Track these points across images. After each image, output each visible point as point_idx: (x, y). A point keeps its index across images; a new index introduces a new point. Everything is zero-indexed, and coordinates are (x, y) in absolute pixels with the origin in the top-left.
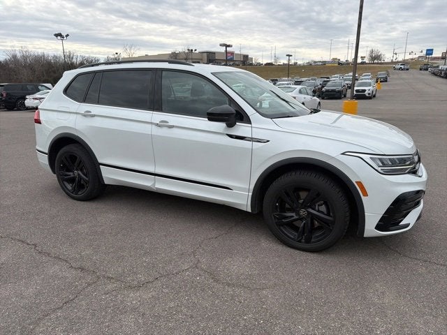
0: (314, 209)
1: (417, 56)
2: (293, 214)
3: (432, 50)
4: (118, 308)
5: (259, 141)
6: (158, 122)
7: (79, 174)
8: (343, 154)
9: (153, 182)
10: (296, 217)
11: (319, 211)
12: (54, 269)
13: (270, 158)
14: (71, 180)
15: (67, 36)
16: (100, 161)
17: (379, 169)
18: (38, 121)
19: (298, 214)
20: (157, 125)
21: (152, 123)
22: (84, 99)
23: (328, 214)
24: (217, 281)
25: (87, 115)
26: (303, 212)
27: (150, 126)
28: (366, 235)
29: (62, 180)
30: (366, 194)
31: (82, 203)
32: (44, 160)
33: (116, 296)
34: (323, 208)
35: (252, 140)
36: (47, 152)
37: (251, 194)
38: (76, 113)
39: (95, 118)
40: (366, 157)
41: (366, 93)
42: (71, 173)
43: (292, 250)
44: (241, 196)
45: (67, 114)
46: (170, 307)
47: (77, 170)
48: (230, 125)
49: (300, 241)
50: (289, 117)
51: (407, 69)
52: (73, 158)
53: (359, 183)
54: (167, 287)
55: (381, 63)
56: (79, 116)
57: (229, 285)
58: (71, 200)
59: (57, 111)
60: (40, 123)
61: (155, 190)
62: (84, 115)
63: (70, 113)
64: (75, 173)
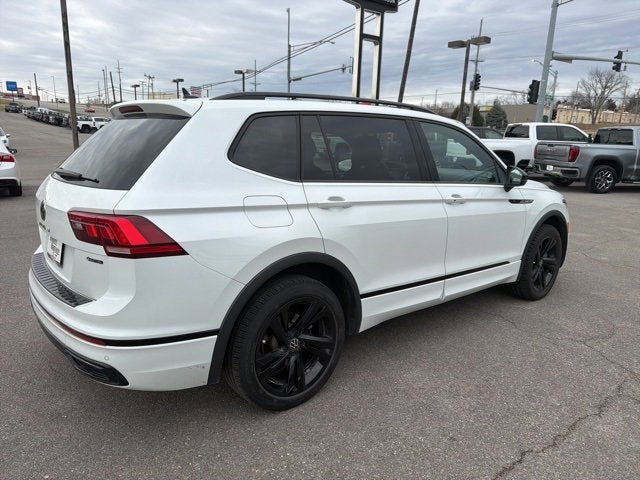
5: (529, 202)
7: (302, 341)
9: (441, 291)
16: (362, 290)
20: (448, 202)
21: (443, 201)
35: (524, 201)
37: (521, 261)
47: (296, 334)
59: (244, 209)
60: (183, 252)
61: (443, 300)
62: (325, 207)
63: (288, 207)
64: (294, 344)
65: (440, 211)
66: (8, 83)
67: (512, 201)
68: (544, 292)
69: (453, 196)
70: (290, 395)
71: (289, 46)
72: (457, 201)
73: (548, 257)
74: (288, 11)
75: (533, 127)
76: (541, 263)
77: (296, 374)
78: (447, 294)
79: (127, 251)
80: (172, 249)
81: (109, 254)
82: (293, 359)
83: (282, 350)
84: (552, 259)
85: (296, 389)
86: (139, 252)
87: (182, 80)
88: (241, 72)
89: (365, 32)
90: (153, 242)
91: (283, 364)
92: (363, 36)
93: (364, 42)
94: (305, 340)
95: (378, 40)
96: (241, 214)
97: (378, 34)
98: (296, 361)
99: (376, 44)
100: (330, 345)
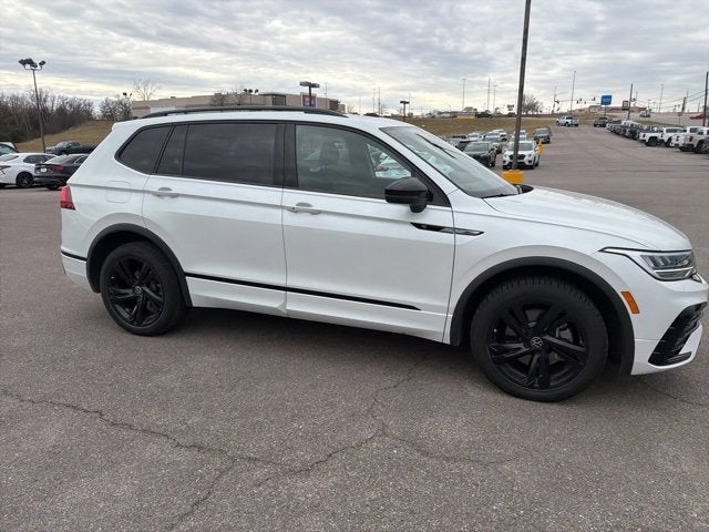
0: (553, 336)
1: (587, 106)
2: (521, 345)
3: (610, 97)
4: (288, 507)
5: (467, 233)
6: (294, 206)
7: (144, 292)
8: (602, 251)
9: (283, 301)
10: (524, 350)
11: (560, 338)
12: (152, 450)
13: (484, 260)
14: (130, 303)
15: (43, 63)
16: (186, 269)
17: (654, 272)
18: (68, 205)
19: (527, 343)
20: (293, 210)
21: (282, 207)
22: (156, 169)
23: (576, 342)
24: (426, 454)
25: (162, 194)
26: (536, 342)
27: (278, 212)
28: (635, 371)
29: (112, 302)
30: (636, 310)
31: (150, 339)
32: (79, 270)
33: (275, 488)
34: (567, 334)
35: (454, 231)
36: (85, 256)
37: (451, 316)
38: (143, 192)
39: (179, 198)
40: (635, 255)
41: (526, 160)
42: (130, 291)
43: (521, 402)
44: (434, 319)
45: (125, 193)
46: (370, 500)
47: (140, 285)
48: (417, 209)
49: (531, 387)
50: (502, 196)
51: (577, 125)
52: (135, 265)
53: (627, 294)
54: (352, 469)
55: (538, 116)
56: (148, 197)
57: (447, 459)
58: (130, 336)
59: (107, 188)
60: (74, 209)
61: (286, 313)
62: (157, 194)
63: (131, 191)
64: (138, 290)
65: (275, 217)
66: (603, 97)
67: (419, 226)
69: (299, 205)
76: (535, 342)
78: (289, 308)
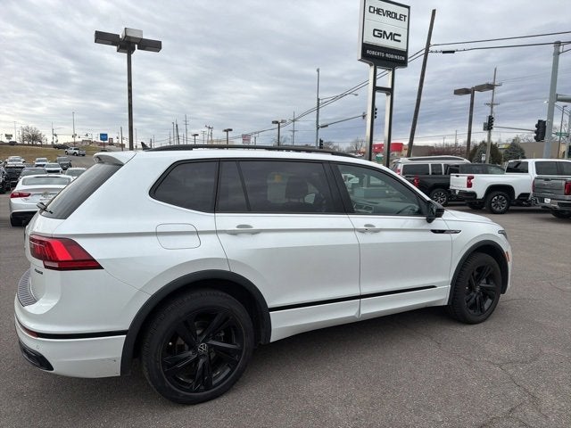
3: (106, 134)
5: (456, 232)
7: (210, 346)
8: (498, 233)
9: (357, 309)
16: (270, 305)
21: (354, 230)
22: (214, 207)
25: (244, 231)
27: (352, 234)
30: (509, 260)
34: (484, 281)
35: (450, 232)
37: (450, 286)
38: (216, 232)
39: (260, 235)
45: (187, 236)
47: (206, 340)
53: (507, 253)
55: (41, 145)
59: (156, 234)
60: (100, 267)
61: (359, 318)
62: (233, 233)
63: (198, 233)
64: (203, 348)
65: (350, 239)
66: (101, 135)
67: (434, 231)
68: (482, 317)
69: (366, 226)
70: (196, 392)
71: (319, 100)
72: (370, 229)
73: (488, 283)
74: (318, 70)
75: (531, 163)
76: (478, 289)
77: (203, 375)
78: (363, 312)
79: (56, 265)
80: (90, 264)
81: (46, 267)
82: (201, 361)
83: (191, 353)
84: (492, 285)
85: (202, 388)
86: (65, 266)
87: (231, 130)
88: (277, 122)
89: (377, 85)
90: (77, 259)
91: (190, 364)
92: (376, 89)
93: (377, 94)
94: (212, 345)
95: (390, 91)
96: (154, 238)
97: (390, 86)
98: (204, 364)
99: (388, 95)
100: (239, 352)
